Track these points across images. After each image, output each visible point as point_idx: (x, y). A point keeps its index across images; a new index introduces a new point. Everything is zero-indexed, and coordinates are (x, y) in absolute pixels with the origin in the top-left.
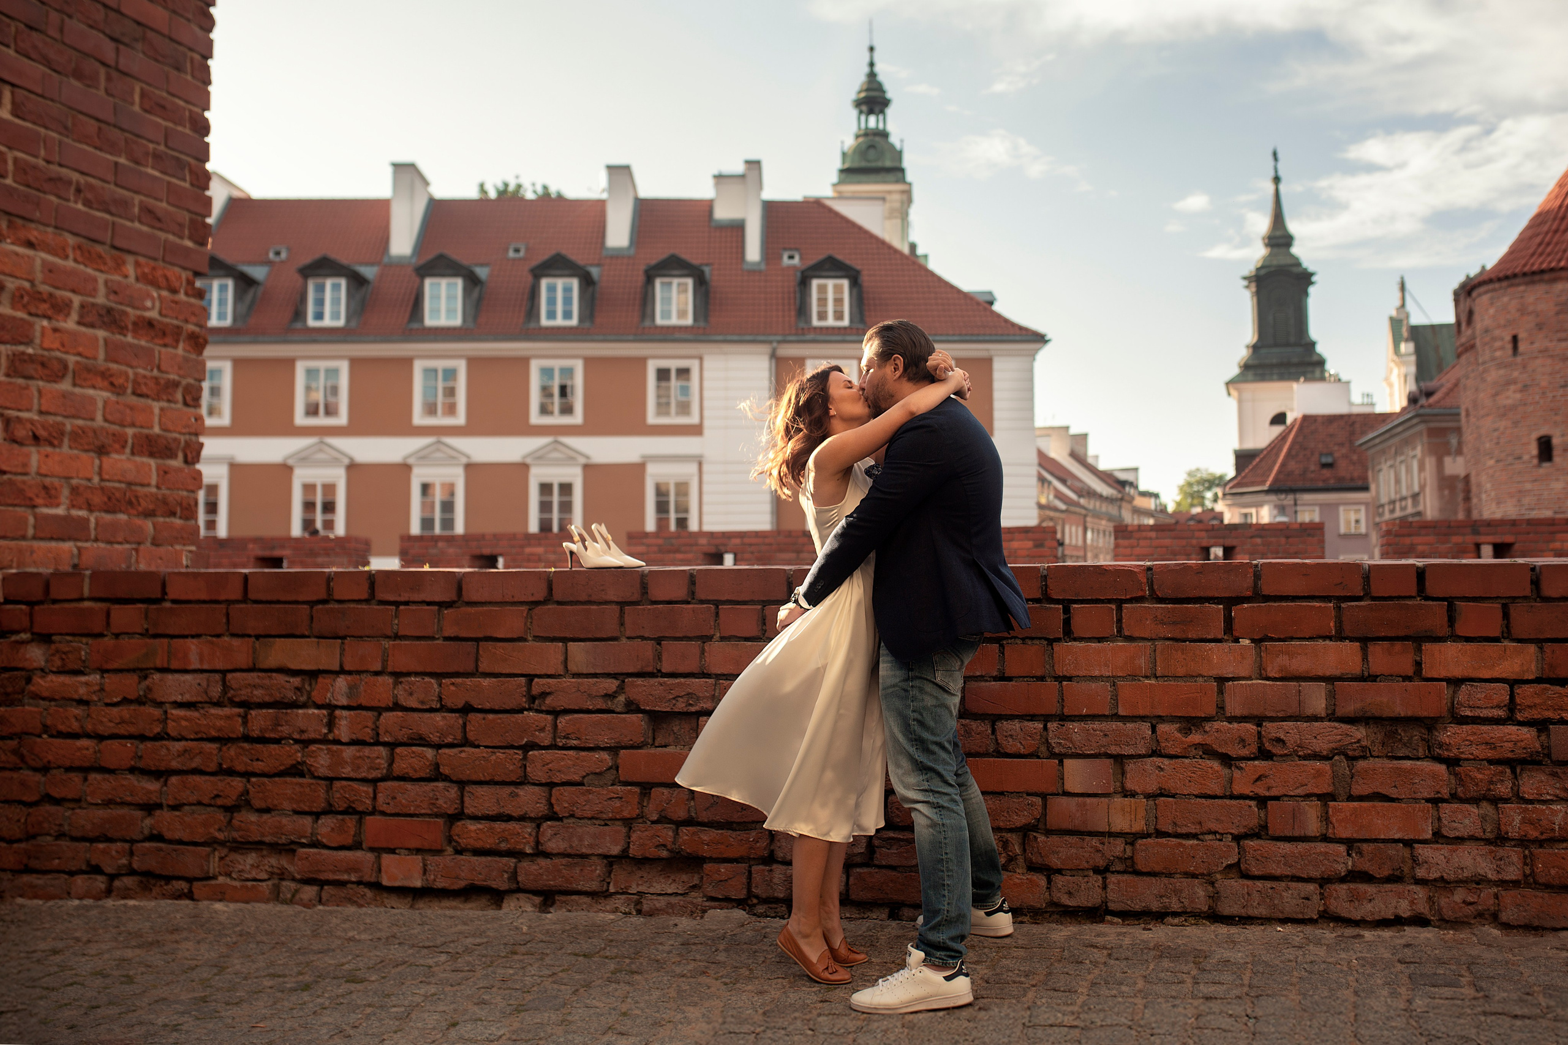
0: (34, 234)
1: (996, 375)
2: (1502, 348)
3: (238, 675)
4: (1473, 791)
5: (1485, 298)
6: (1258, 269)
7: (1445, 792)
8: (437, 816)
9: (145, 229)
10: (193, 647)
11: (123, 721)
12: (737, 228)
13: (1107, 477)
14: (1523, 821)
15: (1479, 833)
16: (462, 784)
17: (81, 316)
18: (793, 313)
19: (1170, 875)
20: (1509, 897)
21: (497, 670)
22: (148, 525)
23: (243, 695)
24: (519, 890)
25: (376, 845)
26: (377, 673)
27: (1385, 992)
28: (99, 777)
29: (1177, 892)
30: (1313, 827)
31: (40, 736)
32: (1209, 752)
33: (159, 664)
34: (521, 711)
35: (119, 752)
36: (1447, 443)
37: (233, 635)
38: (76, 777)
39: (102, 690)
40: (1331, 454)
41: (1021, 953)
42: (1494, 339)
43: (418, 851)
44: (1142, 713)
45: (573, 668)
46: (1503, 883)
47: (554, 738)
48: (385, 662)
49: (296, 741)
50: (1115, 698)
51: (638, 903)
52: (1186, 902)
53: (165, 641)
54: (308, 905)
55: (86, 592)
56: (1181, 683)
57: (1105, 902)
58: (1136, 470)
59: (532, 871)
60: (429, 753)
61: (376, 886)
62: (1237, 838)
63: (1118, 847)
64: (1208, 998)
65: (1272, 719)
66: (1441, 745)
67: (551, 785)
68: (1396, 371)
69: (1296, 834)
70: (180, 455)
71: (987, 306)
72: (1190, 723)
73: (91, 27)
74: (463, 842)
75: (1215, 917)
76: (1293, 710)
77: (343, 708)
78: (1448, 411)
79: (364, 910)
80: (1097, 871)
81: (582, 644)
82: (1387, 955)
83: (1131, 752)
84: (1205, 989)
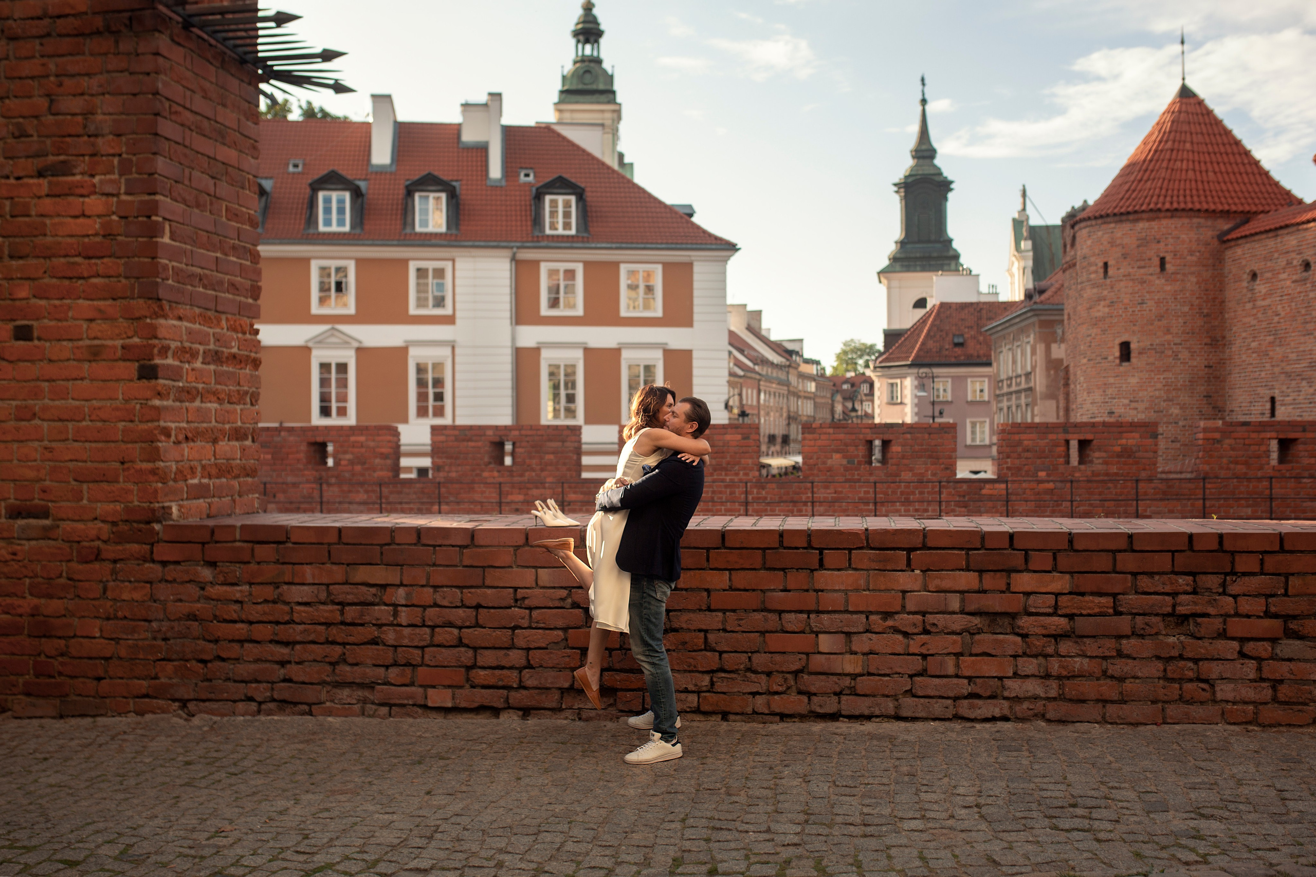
0: (181, 312)
1: (696, 277)
2: (1096, 272)
3: (337, 586)
4: (1034, 651)
5: (1085, 232)
6: (906, 177)
7: (1020, 652)
8: (460, 667)
9: (230, 296)
10: (308, 570)
11: (265, 613)
12: (482, 150)
13: (777, 347)
14: (1059, 667)
15: (1037, 673)
16: (475, 649)
17: (204, 358)
18: (529, 223)
19: (874, 696)
20: (1051, 706)
21: (496, 584)
22: (235, 483)
23: (341, 598)
24: (509, 708)
25: (425, 683)
26: (423, 586)
27: (985, 755)
28: (251, 645)
29: (878, 705)
30: (951, 670)
31: (212, 622)
32: (896, 630)
33: (286, 580)
34: (510, 607)
35: (262, 631)
36: (1054, 333)
37: (333, 563)
38: (236, 646)
39: (251, 594)
40: (962, 335)
41: (798, 738)
42: (1090, 264)
43: (449, 687)
44: (861, 609)
45: (541, 583)
46: (1048, 699)
47: (530, 622)
48: (428, 579)
49: (374, 625)
50: (847, 601)
51: (579, 714)
52: (883, 710)
53: (290, 566)
54: (383, 718)
55: (238, 537)
56: (882, 594)
57: (840, 711)
58: (801, 341)
59: (517, 697)
60: (456, 631)
61: (425, 707)
62: (911, 676)
63: (847, 681)
64: (898, 759)
65: (931, 613)
66: (1019, 627)
67: (528, 649)
68: (1016, 264)
69: (942, 674)
70: (250, 438)
71: (687, 217)
72: (887, 615)
73: (203, 172)
74: (477, 681)
75: (898, 718)
76: (942, 608)
77: (403, 606)
78: (1055, 307)
79: (418, 720)
80: (835, 694)
81: (546, 570)
82: (987, 737)
83: (855, 630)
84: (896, 755)
